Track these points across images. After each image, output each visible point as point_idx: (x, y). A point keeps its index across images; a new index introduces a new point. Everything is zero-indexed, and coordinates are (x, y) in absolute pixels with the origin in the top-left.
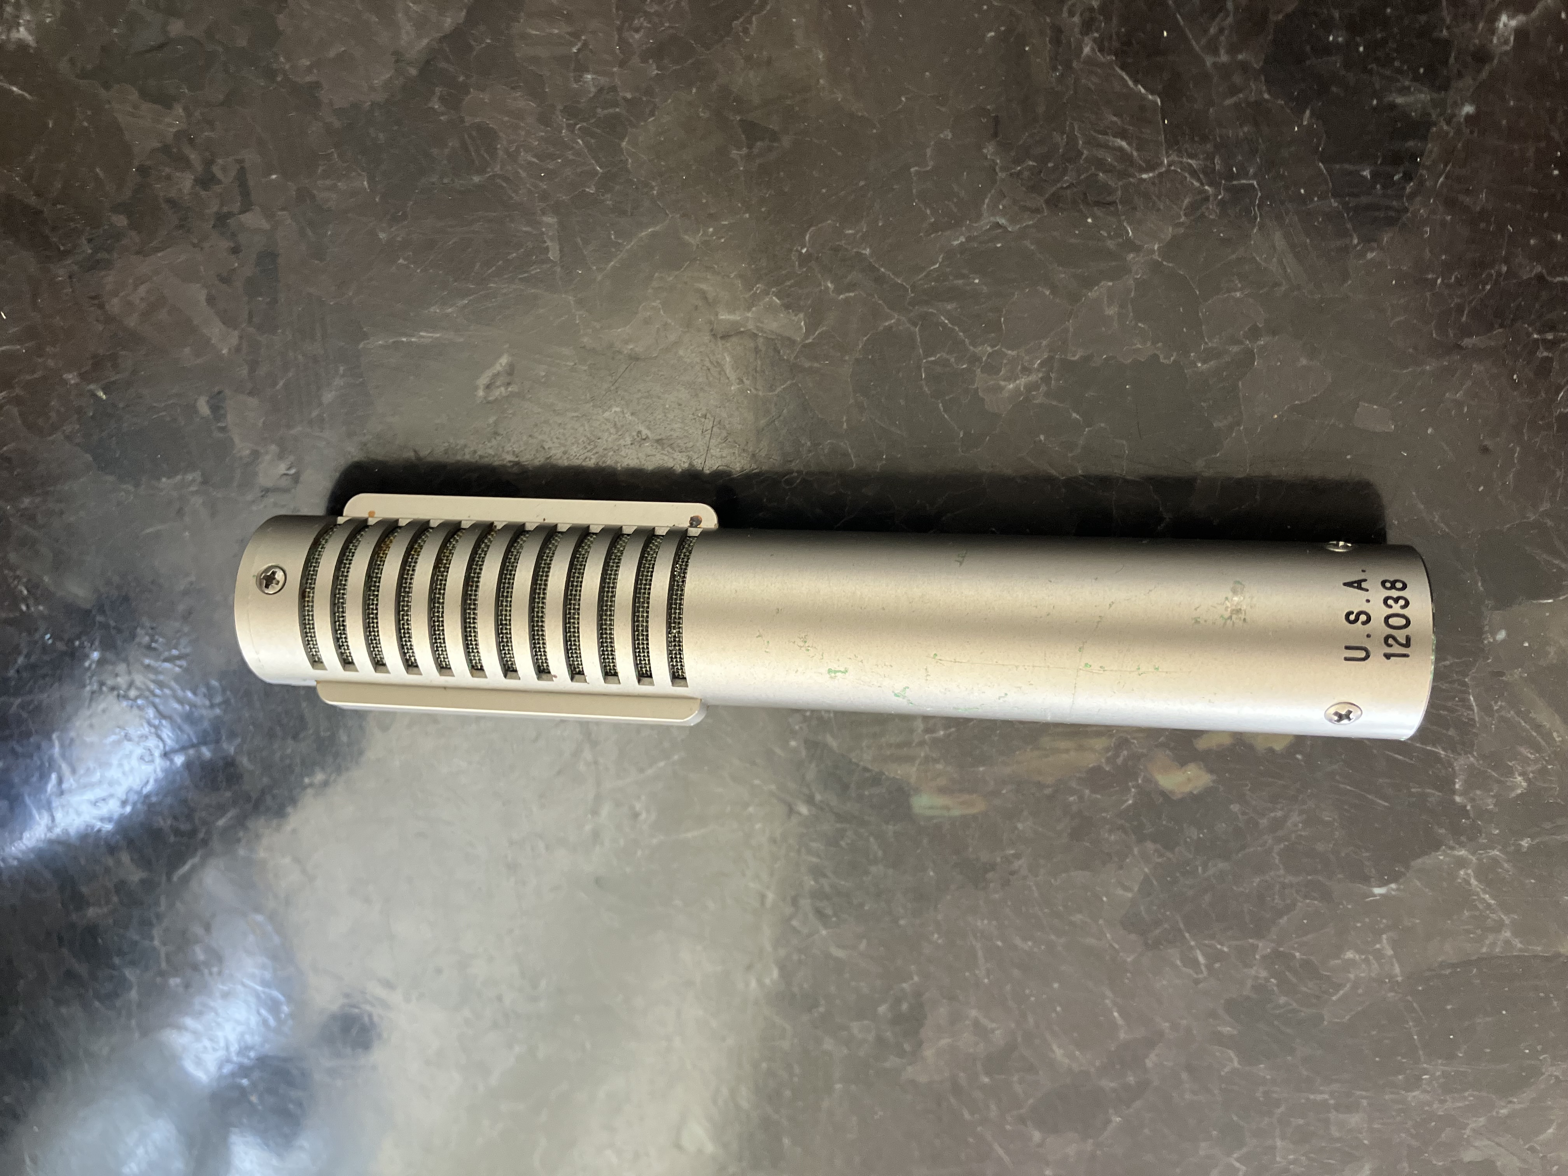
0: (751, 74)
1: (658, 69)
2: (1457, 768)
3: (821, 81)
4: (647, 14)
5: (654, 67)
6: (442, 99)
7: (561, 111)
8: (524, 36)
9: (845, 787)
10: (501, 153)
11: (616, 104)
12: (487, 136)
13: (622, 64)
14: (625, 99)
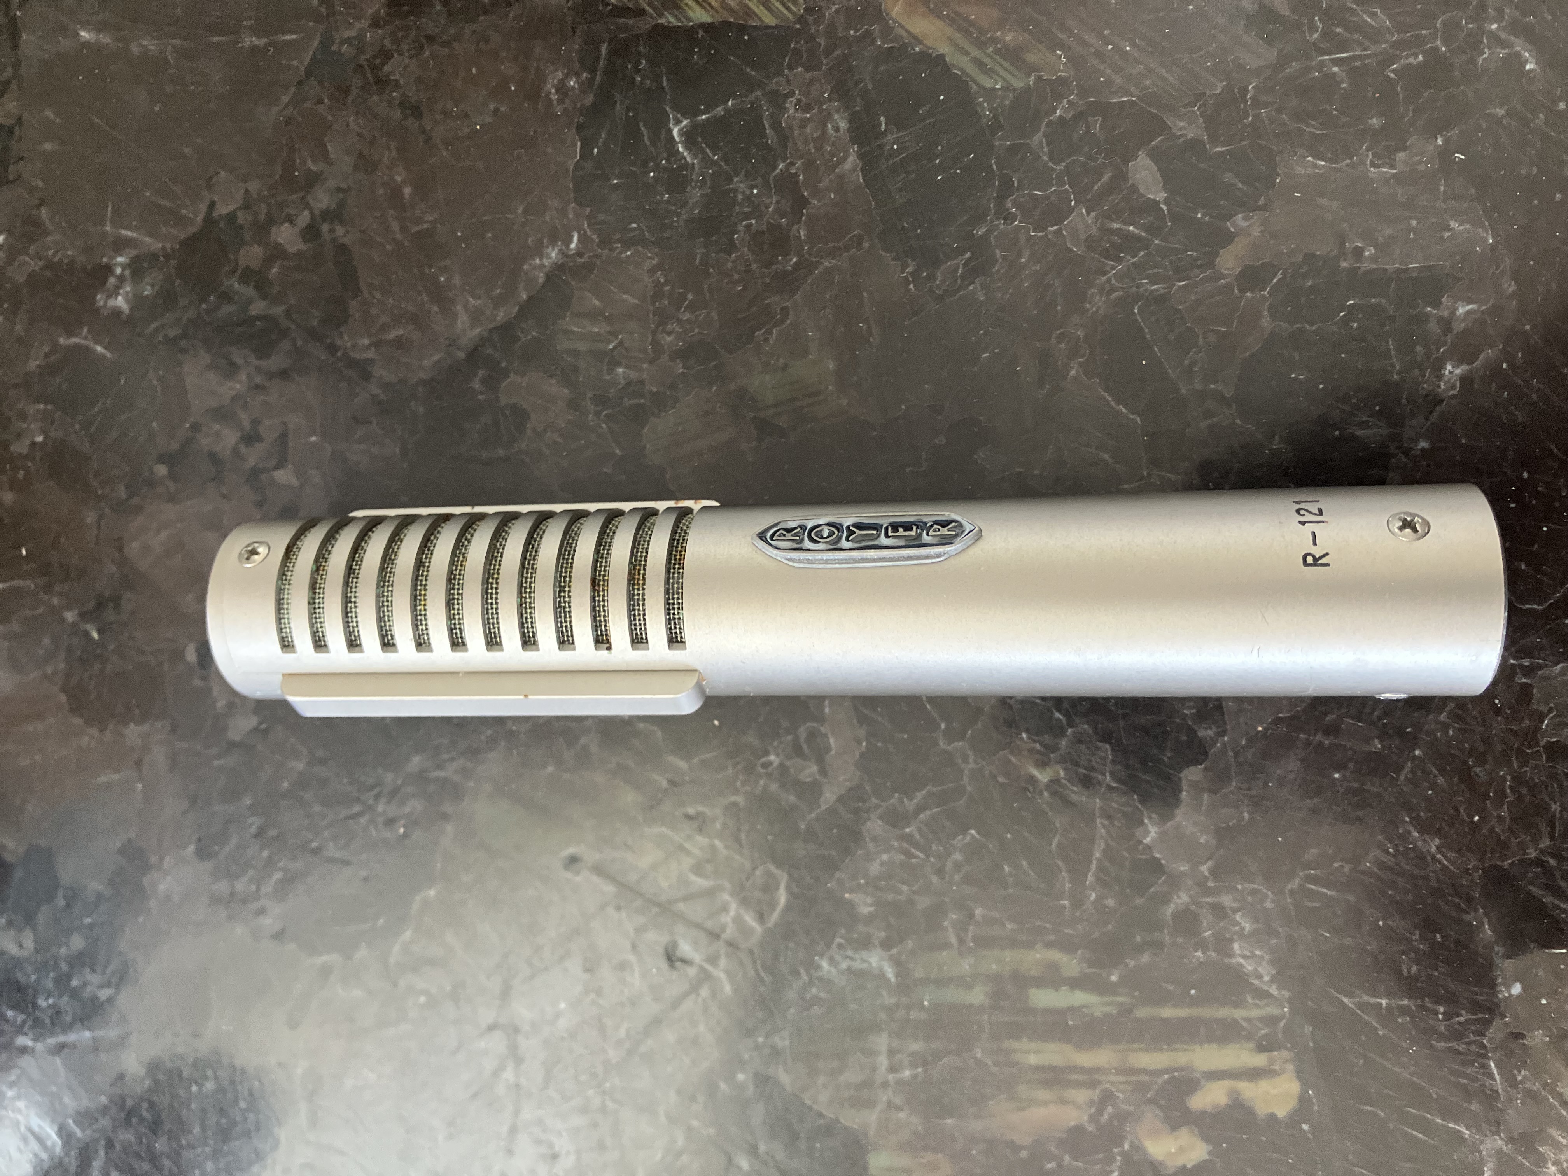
0: (768, 377)
1: (684, 367)
2: (1484, 1153)
3: (830, 388)
4: (679, 321)
5: (681, 366)
6: (484, 381)
7: (591, 399)
8: (566, 332)
9: (794, 1137)
10: (529, 432)
11: (642, 396)
12: (520, 416)
13: (651, 362)
14: (651, 392)
